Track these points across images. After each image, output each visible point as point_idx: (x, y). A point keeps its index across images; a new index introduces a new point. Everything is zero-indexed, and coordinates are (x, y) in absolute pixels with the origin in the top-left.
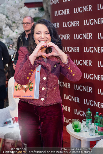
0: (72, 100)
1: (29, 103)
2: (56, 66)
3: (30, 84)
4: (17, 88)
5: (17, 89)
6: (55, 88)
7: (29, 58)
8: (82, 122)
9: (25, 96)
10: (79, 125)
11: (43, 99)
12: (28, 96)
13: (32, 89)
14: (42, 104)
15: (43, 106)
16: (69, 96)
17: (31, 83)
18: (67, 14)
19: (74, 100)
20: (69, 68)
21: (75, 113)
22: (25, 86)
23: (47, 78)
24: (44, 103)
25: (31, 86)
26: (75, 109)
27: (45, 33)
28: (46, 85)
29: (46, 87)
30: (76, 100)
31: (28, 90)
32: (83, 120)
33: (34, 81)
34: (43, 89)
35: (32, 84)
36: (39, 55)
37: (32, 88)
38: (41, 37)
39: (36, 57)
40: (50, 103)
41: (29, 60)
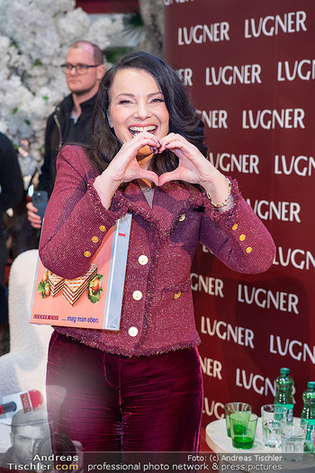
0: (229, 338)
1: (87, 343)
2: (183, 218)
3: (90, 279)
4: (47, 288)
5: (47, 292)
6: (177, 296)
7: (95, 185)
8: (259, 415)
9: (73, 319)
10: (250, 426)
11: (133, 332)
12: (83, 320)
13: (97, 296)
14: (129, 350)
15: (134, 356)
16: (217, 325)
17: (96, 275)
18: (222, 38)
19: (237, 338)
20: (235, 227)
21: (238, 383)
22: (75, 285)
23: (152, 259)
24: (137, 346)
25: (94, 284)
26: (238, 371)
27: (150, 100)
28: (148, 285)
29: (148, 290)
30: (243, 340)
31: (85, 296)
32: (262, 408)
33: (105, 266)
34: (137, 295)
35: (99, 279)
36: (131, 175)
37: (97, 291)
38: (136, 115)
39: (118, 184)
40: (157, 346)
41: (95, 193)
